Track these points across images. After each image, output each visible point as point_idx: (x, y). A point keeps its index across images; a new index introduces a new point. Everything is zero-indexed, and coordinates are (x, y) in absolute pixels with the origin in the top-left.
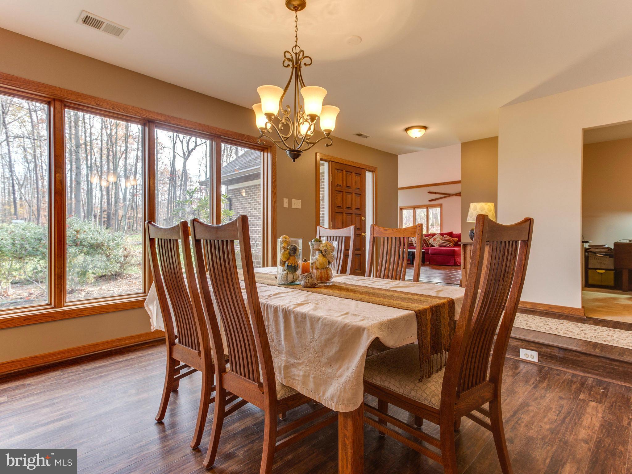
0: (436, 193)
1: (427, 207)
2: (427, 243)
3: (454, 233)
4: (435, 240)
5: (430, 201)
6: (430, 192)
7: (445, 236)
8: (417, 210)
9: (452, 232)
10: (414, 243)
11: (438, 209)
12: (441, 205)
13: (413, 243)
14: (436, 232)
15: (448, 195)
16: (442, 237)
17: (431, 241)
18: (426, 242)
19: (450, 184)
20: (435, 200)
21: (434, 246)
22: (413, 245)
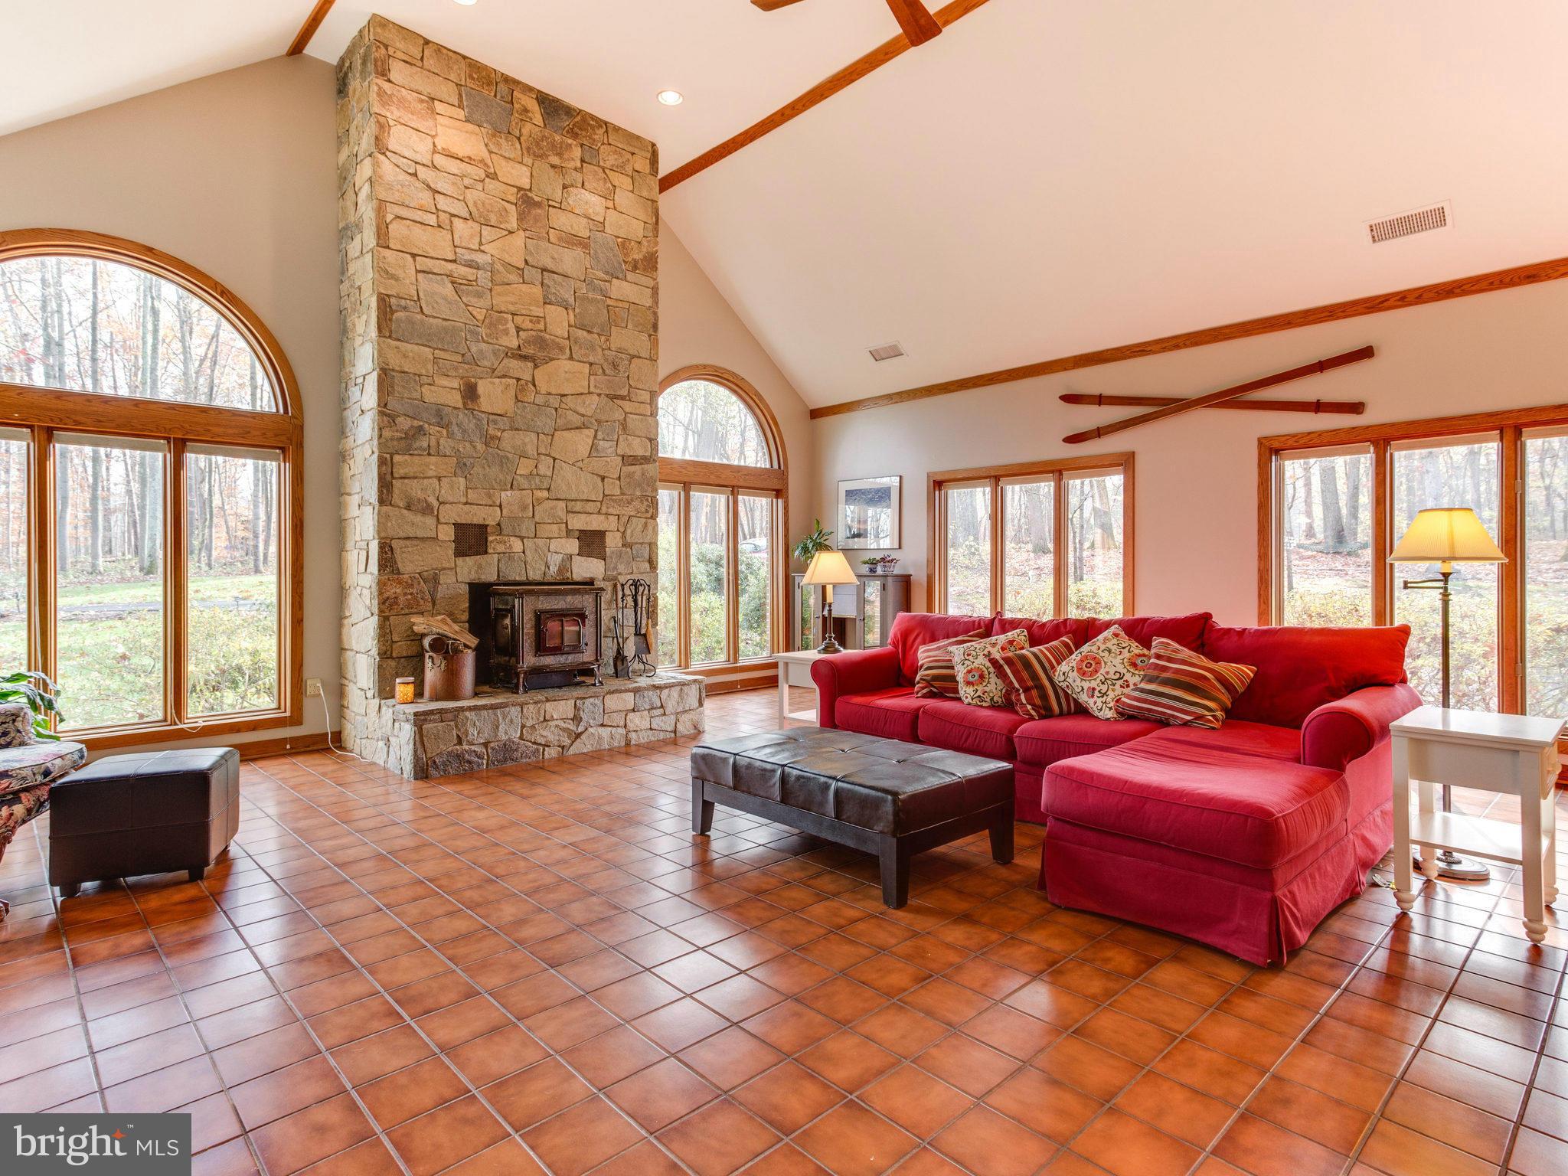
0: (1100, 400)
1: (1057, 470)
2: (1040, 687)
3: (1222, 621)
4: (1091, 666)
5: (1073, 439)
6: (1070, 399)
7: (1157, 641)
8: (1009, 489)
9: (1207, 616)
10: (960, 678)
11: (1115, 481)
12: (1126, 462)
13: (952, 678)
14: (1104, 616)
15: (1168, 406)
16: (1136, 648)
17: (1067, 672)
18: (1035, 676)
19: (1177, 347)
20: (1099, 433)
21: (1082, 711)
22: (956, 691)
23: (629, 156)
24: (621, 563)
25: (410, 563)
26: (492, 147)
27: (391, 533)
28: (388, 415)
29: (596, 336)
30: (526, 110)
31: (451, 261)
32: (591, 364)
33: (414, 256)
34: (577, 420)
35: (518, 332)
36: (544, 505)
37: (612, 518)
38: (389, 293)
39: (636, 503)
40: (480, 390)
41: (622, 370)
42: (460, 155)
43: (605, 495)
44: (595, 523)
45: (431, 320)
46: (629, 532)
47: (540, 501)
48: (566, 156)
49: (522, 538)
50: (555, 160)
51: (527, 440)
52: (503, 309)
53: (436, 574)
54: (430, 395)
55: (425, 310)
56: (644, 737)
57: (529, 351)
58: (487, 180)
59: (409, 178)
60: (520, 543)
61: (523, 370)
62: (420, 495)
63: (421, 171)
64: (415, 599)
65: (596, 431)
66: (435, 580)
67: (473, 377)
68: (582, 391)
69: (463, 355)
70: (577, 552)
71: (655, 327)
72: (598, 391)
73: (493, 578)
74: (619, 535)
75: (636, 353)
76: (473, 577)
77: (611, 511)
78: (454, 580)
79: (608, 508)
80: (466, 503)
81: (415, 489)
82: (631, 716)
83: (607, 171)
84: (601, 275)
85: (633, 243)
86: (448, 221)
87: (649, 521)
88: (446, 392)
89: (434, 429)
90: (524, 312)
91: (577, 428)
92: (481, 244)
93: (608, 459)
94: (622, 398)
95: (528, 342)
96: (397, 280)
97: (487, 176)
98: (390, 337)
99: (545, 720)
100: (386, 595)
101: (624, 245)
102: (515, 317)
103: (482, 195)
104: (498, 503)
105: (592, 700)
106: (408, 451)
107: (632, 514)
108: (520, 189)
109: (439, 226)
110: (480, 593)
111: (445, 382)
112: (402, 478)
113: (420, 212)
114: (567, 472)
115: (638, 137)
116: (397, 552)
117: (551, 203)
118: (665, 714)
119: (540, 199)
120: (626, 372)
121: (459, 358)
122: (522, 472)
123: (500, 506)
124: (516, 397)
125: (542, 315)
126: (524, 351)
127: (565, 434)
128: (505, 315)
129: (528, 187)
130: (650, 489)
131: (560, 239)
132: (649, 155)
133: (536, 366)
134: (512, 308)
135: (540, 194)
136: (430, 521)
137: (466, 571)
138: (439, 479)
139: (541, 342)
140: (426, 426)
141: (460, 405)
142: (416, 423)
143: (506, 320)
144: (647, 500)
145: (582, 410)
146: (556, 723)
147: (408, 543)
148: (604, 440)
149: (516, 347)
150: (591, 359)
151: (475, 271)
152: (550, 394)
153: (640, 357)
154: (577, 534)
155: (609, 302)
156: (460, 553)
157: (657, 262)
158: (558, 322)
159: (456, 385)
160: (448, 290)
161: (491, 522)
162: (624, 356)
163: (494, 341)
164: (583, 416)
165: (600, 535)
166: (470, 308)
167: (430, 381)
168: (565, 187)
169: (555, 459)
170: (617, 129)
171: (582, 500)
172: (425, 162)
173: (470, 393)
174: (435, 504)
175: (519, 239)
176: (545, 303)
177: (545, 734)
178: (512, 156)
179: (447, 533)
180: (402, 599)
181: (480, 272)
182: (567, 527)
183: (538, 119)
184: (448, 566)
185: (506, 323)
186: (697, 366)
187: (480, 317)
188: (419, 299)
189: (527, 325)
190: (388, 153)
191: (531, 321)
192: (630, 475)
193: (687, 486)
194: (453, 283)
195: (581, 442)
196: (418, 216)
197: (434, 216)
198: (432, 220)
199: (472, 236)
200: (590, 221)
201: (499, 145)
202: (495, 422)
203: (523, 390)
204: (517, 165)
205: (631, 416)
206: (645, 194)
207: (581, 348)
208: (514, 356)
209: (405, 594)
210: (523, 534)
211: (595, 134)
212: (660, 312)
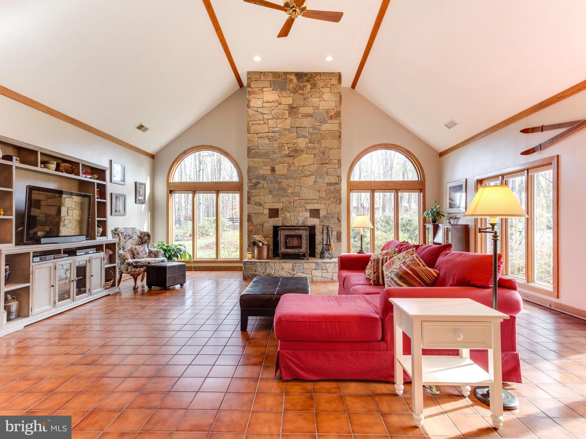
0: (542, 129)
4: (390, 265)
5: (527, 153)
6: (525, 131)
20: (540, 147)
23: (329, 81)
24: (326, 220)
25: (256, 220)
26: (280, 95)
27: (250, 212)
28: (250, 179)
29: (316, 145)
30: (291, 80)
31: (268, 132)
32: (314, 154)
33: (257, 134)
34: (308, 173)
35: (288, 149)
36: (297, 202)
37: (322, 205)
38: (250, 146)
39: (332, 199)
40: (276, 168)
41: (326, 154)
42: (270, 101)
43: (320, 197)
44: (315, 207)
45: (262, 151)
46: (329, 209)
47: (296, 200)
48: (305, 89)
49: (290, 212)
50: (301, 92)
51: (291, 182)
52: (283, 143)
53: (263, 223)
54: (261, 172)
55: (260, 148)
56: (319, 279)
57: (292, 154)
58: (279, 105)
59: (256, 112)
60: (289, 214)
61: (290, 160)
62: (259, 201)
63: (260, 110)
64: (257, 230)
65: (316, 176)
66: (263, 225)
67: (274, 165)
68: (310, 163)
69: (271, 159)
70: (309, 216)
71: (340, 137)
72: (317, 163)
73: (281, 225)
74: (325, 210)
75: (332, 147)
76: (274, 224)
77: (322, 202)
78: (268, 225)
79: (320, 201)
80: (272, 202)
81: (257, 199)
82: (314, 271)
83: (320, 89)
84: (318, 124)
85: (330, 110)
86: (267, 121)
87: (337, 205)
88: (266, 171)
89: (262, 182)
90: (290, 142)
91: (309, 176)
92: (277, 125)
93: (321, 185)
94: (326, 164)
95: (291, 151)
96: (253, 142)
97: (279, 104)
98: (251, 158)
99: (282, 268)
100: (249, 229)
101: (327, 112)
102: (287, 144)
103: (277, 110)
104: (282, 202)
105: (299, 264)
106: (255, 188)
107: (331, 203)
108: (289, 105)
109: (264, 123)
110: (276, 229)
111: (265, 168)
112: (254, 196)
113: (259, 121)
114: (305, 190)
115: (333, 73)
116: (252, 217)
117: (300, 106)
118: (328, 272)
119: (296, 106)
120: (327, 155)
121: (270, 160)
122: (290, 192)
123: (283, 203)
124: (288, 169)
125: (296, 142)
126: (290, 155)
127: (305, 178)
128: (284, 145)
129: (292, 103)
130: (337, 194)
131: (303, 116)
132: (337, 78)
133: (294, 158)
134: (286, 142)
135: (296, 104)
136: (261, 208)
137: (272, 223)
138: (264, 196)
139: (296, 151)
140: (260, 181)
141: (270, 174)
142: (257, 181)
143: (284, 146)
144: (337, 198)
145: (311, 170)
146: (286, 270)
147: (255, 214)
148: (319, 178)
149: (288, 153)
150: (314, 152)
151: (274, 133)
152: (299, 166)
153: (334, 149)
154: (309, 210)
155: (321, 132)
156: (270, 217)
157: (340, 114)
158: (302, 143)
159: (269, 168)
160: (267, 141)
161: (280, 208)
162: (327, 149)
163: (281, 153)
164: (311, 172)
165: (318, 211)
166: (273, 145)
167: (262, 168)
168: (304, 99)
169: (301, 187)
170: (324, 73)
171: (311, 199)
172: (260, 106)
173: (273, 170)
174: (263, 203)
175: (289, 121)
176: (297, 138)
177: (282, 273)
178: (286, 96)
179: (267, 212)
180: (254, 230)
181: (276, 133)
182: (305, 208)
183: (295, 81)
184: (266, 221)
185: (284, 147)
186: (376, 145)
187: (276, 147)
188: (258, 146)
189: (291, 146)
190: (251, 108)
191: (292, 145)
192: (329, 190)
193: (373, 191)
194: (268, 138)
195: (310, 181)
196: (258, 122)
197: (263, 121)
198: (262, 122)
199: (274, 124)
200: (313, 107)
201: (282, 94)
202: (281, 177)
203: (290, 166)
204: (288, 98)
205: (329, 169)
206: (336, 91)
207: (310, 149)
208: (287, 156)
209: (255, 229)
210: (290, 211)
211: (316, 78)
212: (342, 131)
